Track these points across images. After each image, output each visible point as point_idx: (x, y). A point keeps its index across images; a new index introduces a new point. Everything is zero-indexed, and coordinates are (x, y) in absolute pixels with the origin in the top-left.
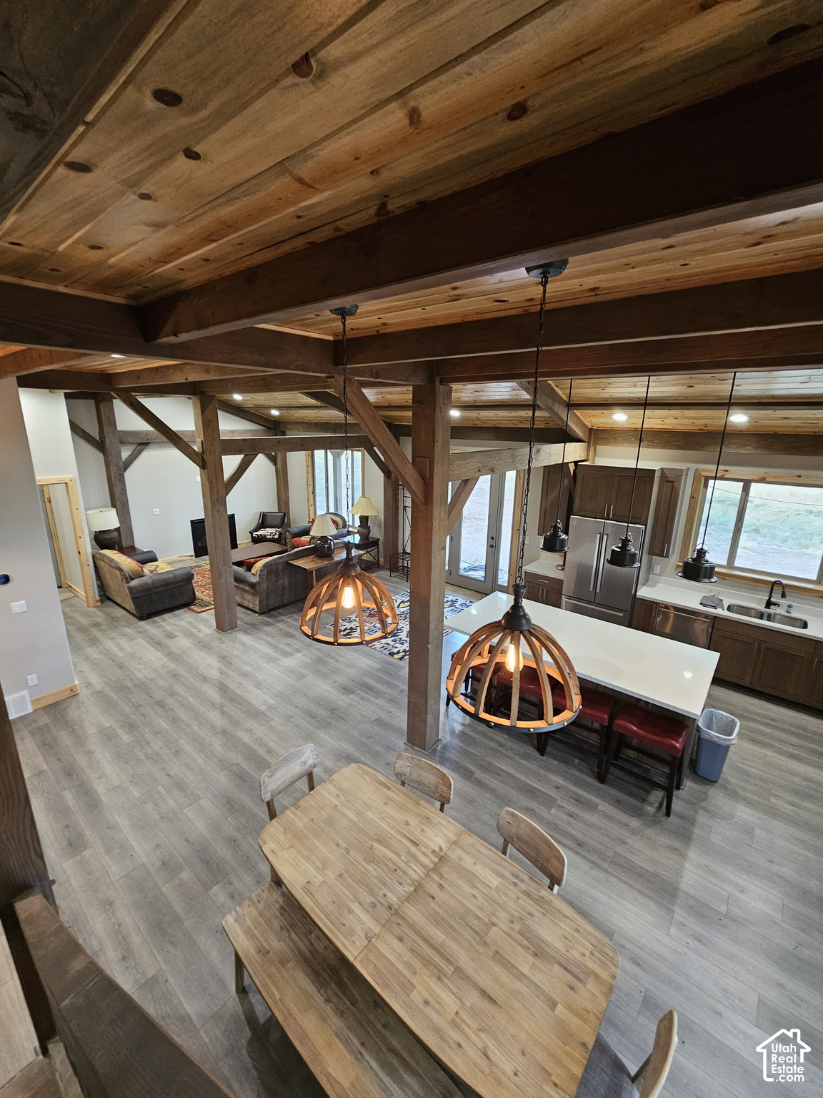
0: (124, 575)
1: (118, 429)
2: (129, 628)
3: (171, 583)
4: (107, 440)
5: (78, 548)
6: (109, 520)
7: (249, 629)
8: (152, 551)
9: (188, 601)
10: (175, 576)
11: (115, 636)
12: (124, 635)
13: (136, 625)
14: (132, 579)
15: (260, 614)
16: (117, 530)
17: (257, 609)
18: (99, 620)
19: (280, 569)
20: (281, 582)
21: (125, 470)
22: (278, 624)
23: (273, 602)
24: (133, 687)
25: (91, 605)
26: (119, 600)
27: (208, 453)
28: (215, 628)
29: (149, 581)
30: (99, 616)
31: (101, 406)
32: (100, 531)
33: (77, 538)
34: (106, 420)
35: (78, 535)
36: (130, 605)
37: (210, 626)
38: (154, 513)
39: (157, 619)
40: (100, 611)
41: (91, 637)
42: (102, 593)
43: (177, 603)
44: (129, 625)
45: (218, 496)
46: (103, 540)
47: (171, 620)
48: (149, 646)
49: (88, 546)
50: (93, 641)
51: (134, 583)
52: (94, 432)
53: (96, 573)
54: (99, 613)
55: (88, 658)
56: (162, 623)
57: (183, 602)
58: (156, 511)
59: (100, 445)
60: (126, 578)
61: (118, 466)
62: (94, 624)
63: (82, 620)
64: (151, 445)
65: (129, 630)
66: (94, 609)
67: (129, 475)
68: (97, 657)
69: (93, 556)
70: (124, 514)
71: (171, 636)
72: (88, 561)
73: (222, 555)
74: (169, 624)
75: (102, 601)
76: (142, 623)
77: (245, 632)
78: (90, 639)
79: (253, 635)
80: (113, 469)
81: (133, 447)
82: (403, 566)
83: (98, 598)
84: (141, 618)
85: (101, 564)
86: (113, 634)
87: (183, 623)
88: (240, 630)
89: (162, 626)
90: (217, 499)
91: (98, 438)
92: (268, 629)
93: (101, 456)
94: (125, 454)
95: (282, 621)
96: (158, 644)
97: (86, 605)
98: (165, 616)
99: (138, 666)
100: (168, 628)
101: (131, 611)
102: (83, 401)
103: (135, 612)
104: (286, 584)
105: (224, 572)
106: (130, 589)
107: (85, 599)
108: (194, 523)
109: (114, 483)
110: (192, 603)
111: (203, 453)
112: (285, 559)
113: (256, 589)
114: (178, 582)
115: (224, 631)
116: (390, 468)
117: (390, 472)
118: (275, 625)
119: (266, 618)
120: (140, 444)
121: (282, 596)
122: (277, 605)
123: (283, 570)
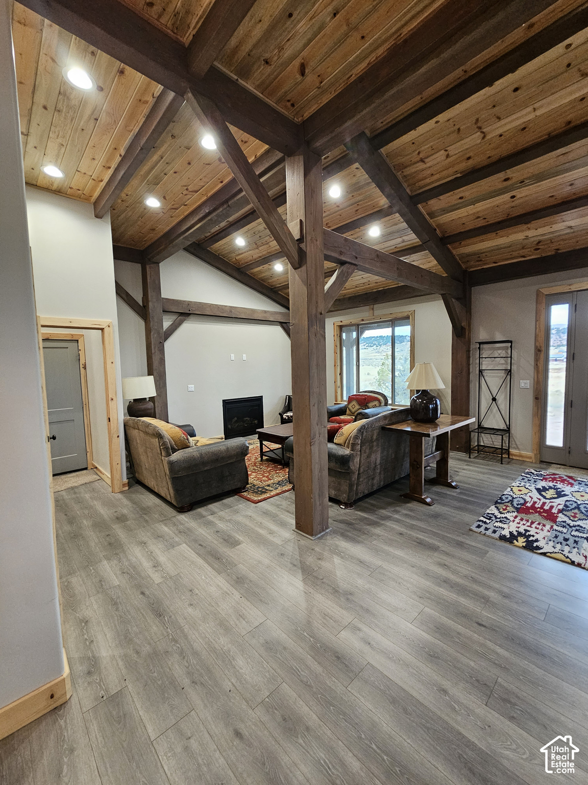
0: (164, 444)
1: (163, 296)
2: (166, 525)
3: (223, 458)
4: (150, 304)
5: (108, 413)
6: (146, 388)
7: (348, 531)
8: (189, 425)
9: (239, 485)
10: (228, 448)
11: (145, 539)
12: (159, 537)
13: (174, 520)
14: (174, 451)
15: (348, 505)
16: (152, 399)
17: (343, 497)
18: (125, 511)
20: (373, 457)
21: (166, 339)
22: (389, 523)
23: (363, 488)
24: (186, 682)
25: (117, 490)
26: (151, 483)
27: (309, 238)
28: (294, 527)
29: (196, 454)
30: (125, 506)
31: (148, 267)
32: (135, 400)
33: (109, 400)
34: (150, 284)
35: (110, 396)
36: (167, 489)
37: (283, 524)
38: (189, 390)
39: (201, 510)
40: (127, 498)
41: (113, 540)
42: (132, 476)
43: (227, 488)
44: (165, 520)
45: (317, 310)
46: (136, 408)
47: (222, 513)
48: (200, 561)
49: (120, 415)
50: (114, 547)
51: (175, 456)
52: (138, 297)
53: (126, 449)
54: (125, 502)
55: (101, 585)
56: (210, 518)
57: (234, 488)
58: (192, 387)
59: (143, 311)
60: (166, 449)
61: (159, 333)
62: (117, 518)
63: (102, 511)
64: (191, 317)
65: (166, 529)
66: (120, 496)
67: (169, 345)
68: (116, 583)
69: (125, 426)
70: (161, 384)
71: (232, 542)
72: (118, 430)
73: (316, 406)
74: (221, 519)
75: (130, 485)
76: (183, 517)
77: (344, 535)
78: (110, 544)
79: (362, 542)
80: (154, 336)
81: (174, 317)
82: (478, 445)
83: (125, 480)
84: (181, 510)
85: (134, 433)
86: (143, 535)
87: (239, 518)
88: (334, 532)
89: (213, 522)
90: (316, 316)
91: (141, 303)
92: (377, 531)
93: (142, 323)
94: (167, 323)
95: (388, 518)
96: (214, 558)
97: (110, 489)
98: (214, 506)
99: (190, 610)
100: (221, 525)
101: (168, 498)
102: (130, 263)
103: (175, 503)
104: (378, 461)
105: (317, 436)
106: (171, 464)
107: (109, 482)
108: (226, 403)
109: (153, 352)
110: (244, 488)
111: (301, 240)
112: (382, 423)
113: (349, 467)
114: (230, 457)
115: (312, 535)
116: (463, 324)
117: (463, 329)
118: (382, 524)
119: (359, 513)
120: (182, 314)
121: (373, 479)
122: (366, 492)
123: (377, 439)
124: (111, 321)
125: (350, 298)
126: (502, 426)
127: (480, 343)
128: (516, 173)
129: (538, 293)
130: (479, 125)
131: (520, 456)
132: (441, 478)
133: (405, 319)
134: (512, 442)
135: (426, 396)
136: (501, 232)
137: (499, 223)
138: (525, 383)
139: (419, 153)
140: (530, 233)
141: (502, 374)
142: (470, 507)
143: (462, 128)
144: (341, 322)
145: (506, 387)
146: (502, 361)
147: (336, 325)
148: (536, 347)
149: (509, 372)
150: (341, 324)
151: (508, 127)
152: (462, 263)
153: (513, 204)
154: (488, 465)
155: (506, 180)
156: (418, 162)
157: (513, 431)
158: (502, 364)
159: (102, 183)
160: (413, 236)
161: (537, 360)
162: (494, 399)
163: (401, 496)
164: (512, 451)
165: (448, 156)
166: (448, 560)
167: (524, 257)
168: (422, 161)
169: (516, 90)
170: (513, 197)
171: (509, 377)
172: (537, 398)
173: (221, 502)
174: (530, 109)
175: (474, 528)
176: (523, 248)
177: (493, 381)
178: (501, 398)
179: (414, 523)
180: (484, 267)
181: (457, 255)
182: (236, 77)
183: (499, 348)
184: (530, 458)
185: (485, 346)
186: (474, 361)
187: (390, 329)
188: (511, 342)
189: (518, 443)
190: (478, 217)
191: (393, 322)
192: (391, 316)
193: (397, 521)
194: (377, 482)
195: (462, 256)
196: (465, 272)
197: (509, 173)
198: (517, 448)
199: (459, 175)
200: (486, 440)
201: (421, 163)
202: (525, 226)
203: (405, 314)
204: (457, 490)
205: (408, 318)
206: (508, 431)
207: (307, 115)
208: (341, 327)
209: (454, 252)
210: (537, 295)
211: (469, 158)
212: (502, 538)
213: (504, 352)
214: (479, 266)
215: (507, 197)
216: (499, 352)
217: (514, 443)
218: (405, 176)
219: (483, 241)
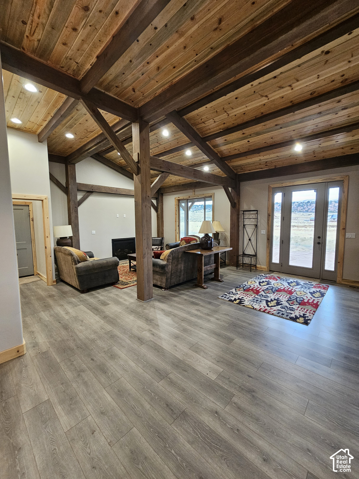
0: (74, 259)
1: (77, 182)
2: (74, 298)
4: (70, 186)
5: (45, 244)
6: (67, 231)
7: (162, 299)
8: (91, 252)
9: (114, 281)
10: (107, 262)
11: (63, 304)
12: (70, 303)
13: (79, 296)
14: (79, 262)
15: (165, 289)
16: (71, 238)
17: (164, 285)
18: (54, 293)
19: (180, 256)
20: (179, 266)
21: (79, 205)
22: (182, 296)
23: (174, 281)
25: (50, 284)
26: (68, 280)
27: (142, 162)
28: (137, 298)
29: (90, 264)
30: (54, 291)
31: (69, 167)
32: (61, 238)
33: (46, 237)
34: (70, 175)
35: (46, 235)
36: (75, 283)
37: (132, 297)
38: (93, 233)
39: (93, 292)
40: (55, 288)
41: (47, 304)
42: (59, 278)
43: (107, 282)
44: (74, 296)
45: (146, 195)
46: (61, 242)
47: (103, 293)
48: (89, 311)
49: (52, 245)
50: (47, 307)
51: (79, 265)
52: (63, 182)
53: (55, 263)
54: (54, 289)
55: (40, 320)
56: (97, 295)
57: (111, 282)
58: (94, 232)
59: (66, 190)
60: (75, 261)
61: (74, 202)
62: (50, 296)
63: (42, 293)
64: (94, 193)
65: (74, 300)
66: (52, 287)
67: (80, 209)
68: (47, 319)
69: (54, 251)
70: (76, 229)
71: (105, 304)
72: (51, 253)
73: (146, 240)
74: (102, 295)
75: (57, 282)
76: (83, 295)
77: (159, 301)
78: (45, 306)
79: (166, 303)
80: (72, 203)
81: (84, 193)
82: (243, 263)
83: (55, 279)
84: (83, 292)
85: (60, 255)
86: (62, 302)
87: (111, 295)
88: (155, 300)
89: (98, 297)
90: (146, 198)
91: (65, 186)
92: (176, 299)
93: (66, 196)
94: (79, 197)
95: (183, 294)
96: (96, 310)
97: (46, 284)
98: (99, 291)
99: (80, 327)
100: (102, 298)
101: (76, 287)
102: (59, 164)
103: (79, 289)
104: (182, 268)
105: (147, 254)
106: (77, 268)
107: (46, 280)
108: (114, 241)
109: (71, 212)
110: (117, 282)
111: (138, 162)
112: (183, 250)
113: (165, 270)
114: (108, 266)
115: (144, 300)
116: (235, 201)
117: (235, 203)
118: (179, 296)
119: (170, 292)
120: (88, 192)
121: (180, 277)
122: (176, 283)
123: (181, 257)
124: (47, 196)
125: (183, 185)
126: (253, 253)
127: (244, 211)
128: (248, 131)
129: (269, 187)
130: (225, 110)
131: (261, 268)
132: (215, 277)
133: (210, 197)
134: (258, 261)
135: (207, 237)
136: (248, 157)
137: (245, 152)
138: (263, 232)
139: (201, 119)
140: (262, 158)
141: (254, 227)
142: (224, 289)
143: (218, 111)
144: (179, 197)
145: (255, 234)
146: (254, 220)
147: (176, 199)
148: (268, 213)
149: (256, 226)
150: (179, 199)
151: (238, 112)
152: (235, 170)
153: (250, 145)
154: (244, 272)
155: (243, 134)
156: (202, 123)
157: (258, 255)
158: (253, 222)
159: (42, 127)
160: (205, 157)
161: (268, 220)
162: (250, 240)
163: (194, 285)
164: (258, 266)
165: (215, 122)
166: (200, 308)
167: (261, 168)
168: (203, 122)
169: (236, 98)
170: (248, 141)
171: (256, 228)
172: (268, 239)
173: (104, 289)
174: (244, 106)
175: (220, 297)
176: (260, 164)
177: (250, 230)
178: (253, 239)
179: (194, 295)
180: (245, 172)
181: (231, 166)
182: (104, 91)
183: (252, 214)
184: (265, 269)
185: (246, 213)
186: (241, 220)
187: (203, 202)
188: (257, 211)
189: (260, 262)
190: (236, 149)
191: (205, 199)
192: (203, 195)
193: (187, 295)
194: (182, 278)
195: (233, 167)
196: (236, 174)
197: (244, 131)
198: (260, 264)
199: (221, 130)
200: (247, 260)
201: (203, 124)
202: (258, 155)
203: (210, 195)
204: (222, 283)
205: (211, 197)
206: (255, 255)
207: (140, 106)
208: (179, 200)
209: (229, 165)
210: (269, 188)
211: (224, 123)
212: (231, 301)
213: (254, 216)
214: (242, 172)
215: (246, 141)
216: (252, 215)
217: (258, 262)
218: (197, 129)
219: (241, 160)
